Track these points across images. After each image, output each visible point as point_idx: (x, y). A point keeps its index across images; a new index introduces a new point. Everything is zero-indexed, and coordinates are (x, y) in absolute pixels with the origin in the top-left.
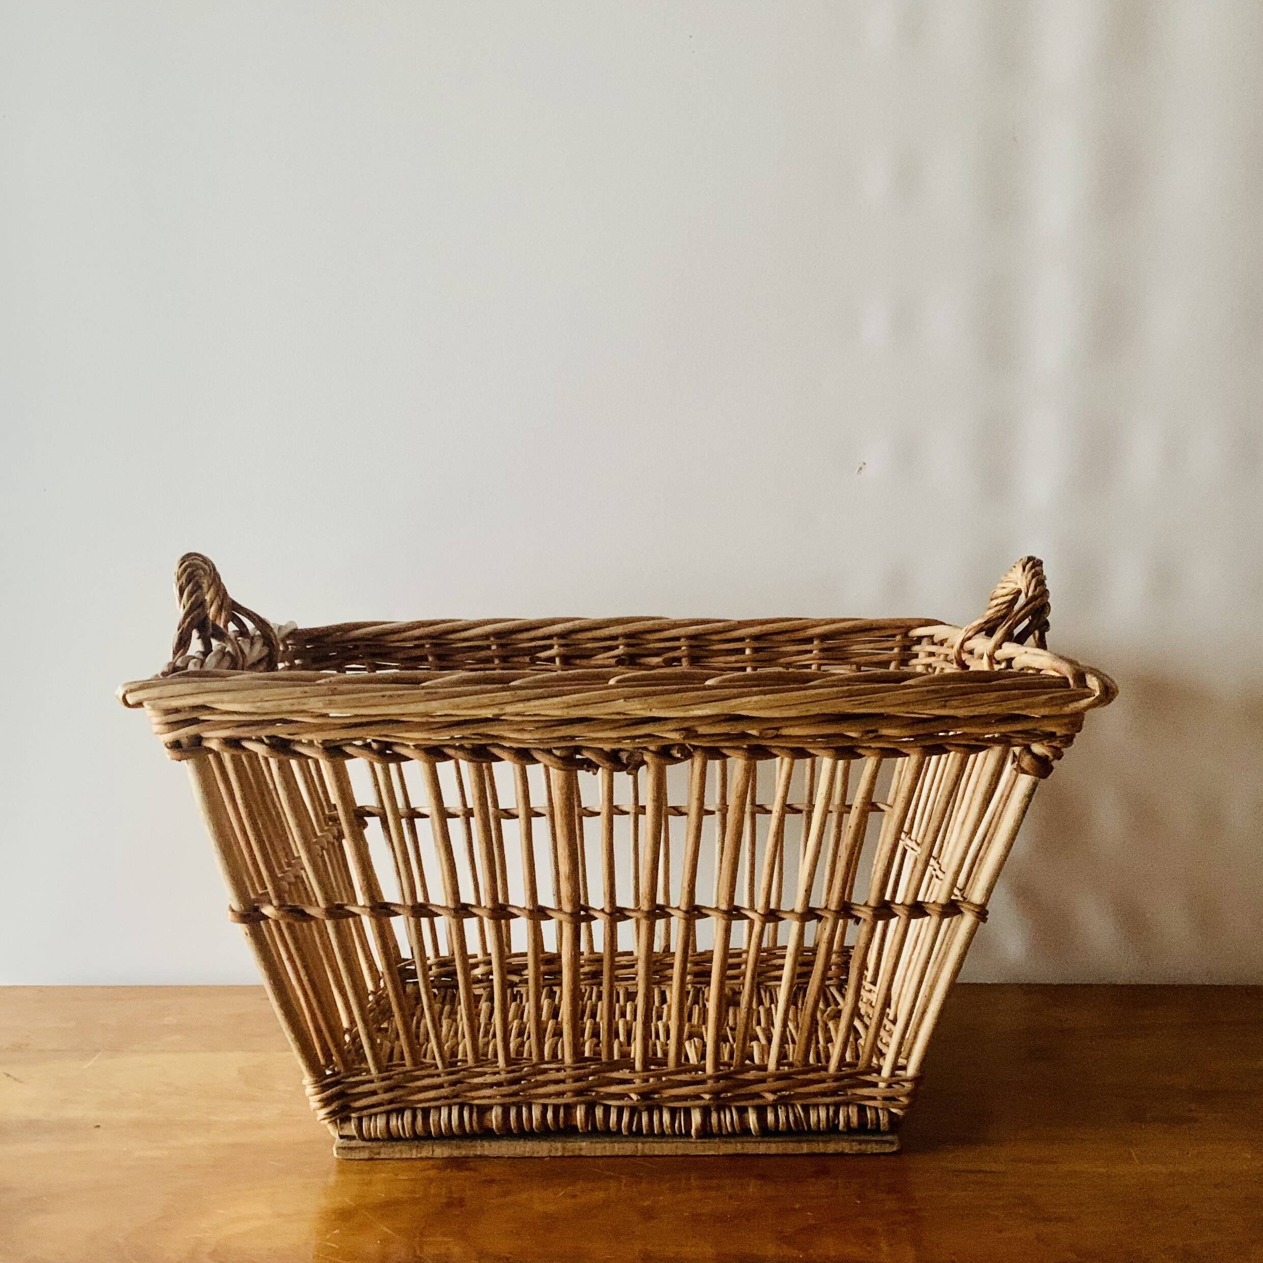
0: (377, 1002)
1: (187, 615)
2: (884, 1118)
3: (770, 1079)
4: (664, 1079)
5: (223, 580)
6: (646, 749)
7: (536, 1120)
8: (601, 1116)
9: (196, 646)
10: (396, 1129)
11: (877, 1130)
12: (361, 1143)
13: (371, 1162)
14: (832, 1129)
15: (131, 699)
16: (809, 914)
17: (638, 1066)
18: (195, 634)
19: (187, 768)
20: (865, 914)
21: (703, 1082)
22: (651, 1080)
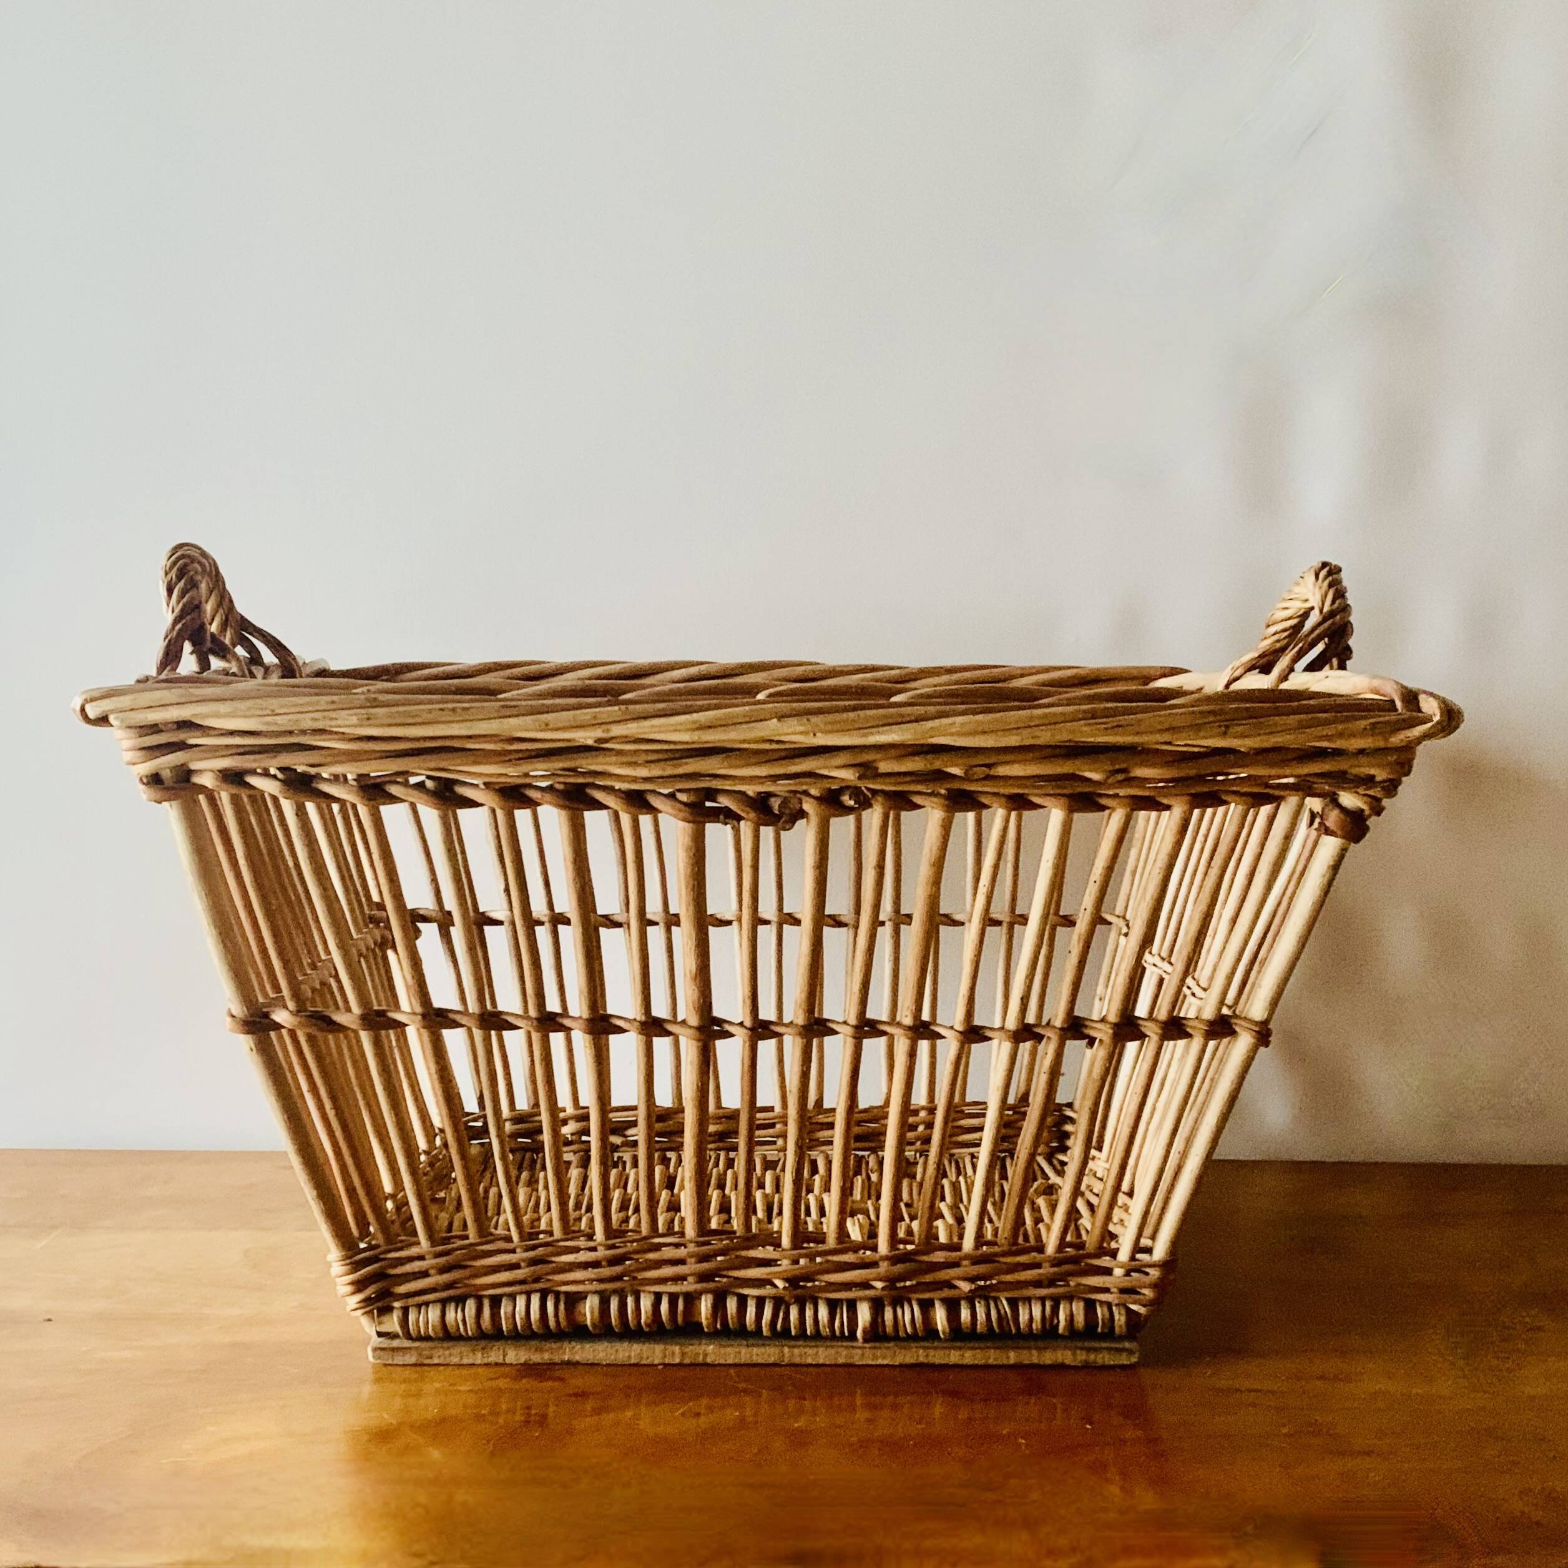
0: (431, 1164)
1: (176, 621)
2: (1120, 1319)
3: (965, 1263)
4: (818, 1260)
5: (228, 587)
6: (806, 793)
7: (646, 1312)
8: (734, 1310)
9: (188, 664)
10: (453, 1323)
11: (1109, 1334)
12: (407, 1343)
13: (418, 1369)
14: (1048, 1333)
15: (93, 711)
16: (1025, 1033)
17: (786, 1242)
18: (187, 647)
19: (170, 814)
20: (1103, 1033)
21: (874, 1264)
22: (802, 1261)
